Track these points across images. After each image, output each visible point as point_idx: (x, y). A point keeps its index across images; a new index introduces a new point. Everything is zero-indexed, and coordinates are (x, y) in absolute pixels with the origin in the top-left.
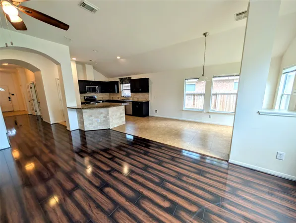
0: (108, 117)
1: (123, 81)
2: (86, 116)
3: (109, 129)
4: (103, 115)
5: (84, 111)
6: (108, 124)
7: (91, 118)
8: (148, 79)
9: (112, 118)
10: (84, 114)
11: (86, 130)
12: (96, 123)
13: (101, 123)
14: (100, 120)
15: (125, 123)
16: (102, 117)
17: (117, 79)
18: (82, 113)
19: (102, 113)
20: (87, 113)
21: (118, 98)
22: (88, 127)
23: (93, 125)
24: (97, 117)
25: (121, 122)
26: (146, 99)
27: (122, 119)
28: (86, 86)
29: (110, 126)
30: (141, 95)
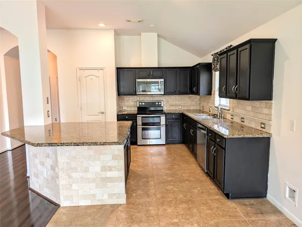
0: (56, 169)
12: (42, 179)
13: (48, 181)
16: (49, 167)
25: (106, 197)
26: (263, 126)
27: (109, 184)
28: (138, 80)
29: (62, 198)
30: (249, 108)
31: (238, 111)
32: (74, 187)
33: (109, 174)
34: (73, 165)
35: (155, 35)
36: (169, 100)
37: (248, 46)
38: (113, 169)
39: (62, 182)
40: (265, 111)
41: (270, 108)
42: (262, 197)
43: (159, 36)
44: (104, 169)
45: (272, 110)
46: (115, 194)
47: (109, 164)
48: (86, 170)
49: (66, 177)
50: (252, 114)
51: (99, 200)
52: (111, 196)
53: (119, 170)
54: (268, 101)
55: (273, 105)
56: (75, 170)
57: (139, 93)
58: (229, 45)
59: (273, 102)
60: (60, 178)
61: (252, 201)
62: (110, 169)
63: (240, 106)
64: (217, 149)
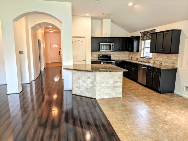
0: (95, 83)
1: (145, 36)
4: (91, 80)
6: (94, 92)
7: (79, 81)
8: (180, 31)
11: (73, 93)
12: (83, 88)
13: (87, 89)
14: (87, 85)
15: (121, 96)
16: (89, 82)
17: (138, 34)
19: (89, 78)
20: (76, 74)
21: (137, 59)
22: (75, 90)
23: (80, 90)
24: (85, 82)
25: (114, 94)
26: (173, 64)
27: (116, 89)
28: (101, 44)
29: (97, 95)
30: (165, 57)
31: (157, 59)
32: (102, 90)
33: (116, 84)
34: (102, 81)
35: (110, 20)
36: (114, 54)
37: (171, 32)
38: (118, 82)
39: (98, 88)
40: (175, 58)
41: (178, 57)
42: (173, 93)
43: (111, 21)
44: (115, 82)
45: (179, 58)
46: (118, 93)
47: (117, 80)
48: (107, 83)
49: (99, 86)
50: (167, 60)
51: (112, 96)
52: (117, 94)
53: (120, 83)
54: (176, 54)
55: (179, 56)
56: (103, 83)
57: (102, 50)
58: (154, 29)
59: (179, 54)
60: (97, 86)
61: (170, 94)
62: (117, 82)
63: (159, 57)
64: (155, 74)
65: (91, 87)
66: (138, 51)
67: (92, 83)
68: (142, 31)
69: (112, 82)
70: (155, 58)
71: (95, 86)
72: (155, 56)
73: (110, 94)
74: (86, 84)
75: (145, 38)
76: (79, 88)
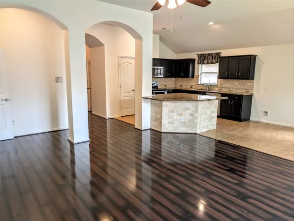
0: (196, 115)
1: (205, 59)
2: (167, 111)
3: (196, 134)
4: (190, 112)
5: (164, 103)
6: (195, 125)
7: (172, 114)
9: (201, 117)
10: (163, 108)
11: (163, 131)
12: (178, 123)
13: (184, 123)
14: (184, 119)
15: (215, 127)
16: (188, 115)
17: (193, 56)
18: (161, 107)
19: (188, 109)
20: (168, 107)
21: (191, 87)
22: (166, 127)
23: (173, 125)
24: (181, 115)
25: (211, 126)
26: (247, 90)
27: (212, 120)
29: (198, 129)
30: (237, 83)
32: (202, 123)
33: (213, 115)
40: (250, 84)
42: (248, 120)
44: (212, 112)
45: (254, 84)
48: (206, 114)
50: (239, 86)
54: (252, 80)
56: (203, 114)
58: (219, 52)
59: (255, 80)
60: (198, 119)
63: (228, 83)
64: (234, 102)
65: (190, 120)
66: (193, 77)
67: (192, 115)
68: (199, 53)
69: (210, 112)
70: (221, 84)
71: (196, 118)
72: (222, 83)
73: (207, 126)
74: (182, 117)
75: (205, 62)
76: (172, 123)
